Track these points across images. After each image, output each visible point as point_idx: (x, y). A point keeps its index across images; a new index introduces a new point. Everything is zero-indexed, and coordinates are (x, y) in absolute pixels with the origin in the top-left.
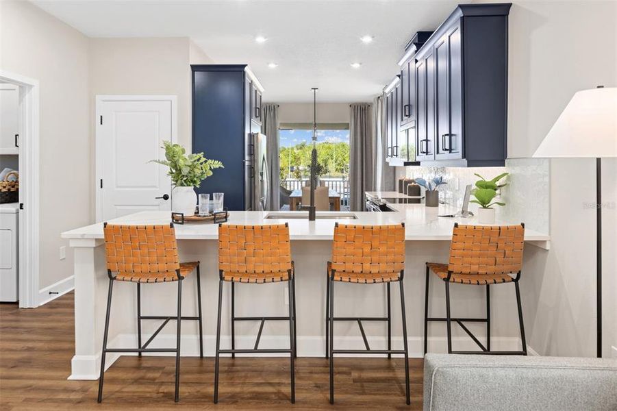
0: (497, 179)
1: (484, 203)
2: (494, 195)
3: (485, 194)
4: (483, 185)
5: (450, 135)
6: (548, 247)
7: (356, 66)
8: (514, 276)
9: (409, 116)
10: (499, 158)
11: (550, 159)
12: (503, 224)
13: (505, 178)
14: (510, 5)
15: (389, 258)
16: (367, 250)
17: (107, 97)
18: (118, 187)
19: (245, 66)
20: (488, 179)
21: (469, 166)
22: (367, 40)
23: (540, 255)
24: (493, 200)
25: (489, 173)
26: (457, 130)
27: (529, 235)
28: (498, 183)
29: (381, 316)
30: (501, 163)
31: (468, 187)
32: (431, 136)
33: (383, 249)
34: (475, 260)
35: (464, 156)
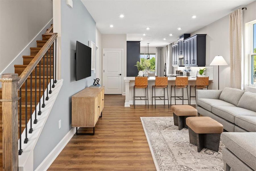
0: (204, 69)
1: (201, 74)
2: (203, 73)
3: (201, 72)
4: (201, 70)
5: (194, 60)
6: (213, 81)
7: (165, 39)
8: (207, 86)
9: (181, 54)
10: (204, 65)
11: (214, 66)
12: (205, 77)
13: (205, 69)
14: (206, 34)
15: (186, 83)
16: (182, 81)
17: (106, 49)
18: (108, 72)
19: (140, 41)
20: (202, 69)
21: (198, 67)
22: (171, 35)
23: (212, 83)
24: (203, 74)
25: (202, 68)
26: (196, 59)
27: (210, 79)
28: (204, 70)
29: (181, 96)
30: (204, 66)
31: (198, 71)
32: (189, 60)
33: (184, 81)
34: (200, 83)
35: (197, 65)
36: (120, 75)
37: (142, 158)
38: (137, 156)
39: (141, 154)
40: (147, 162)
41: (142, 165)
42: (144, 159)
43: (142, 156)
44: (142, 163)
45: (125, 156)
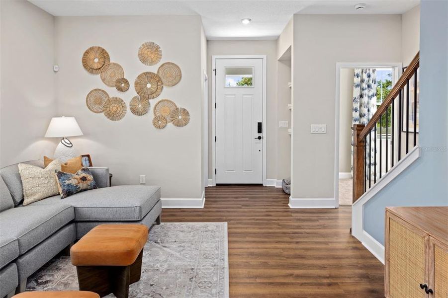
37: (247, 272)
38: (256, 277)
39: (248, 281)
40: (238, 266)
41: (246, 262)
42: (242, 271)
43: (247, 276)
44: (247, 265)
45: (277, 276)
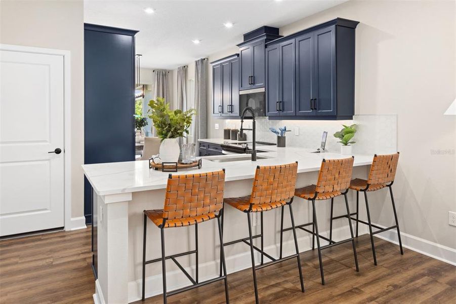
7: (196, 42)
8: (390, 183)
9: (253, 84)
19: (136, 32)
22: (229, 25)
30: (351, 118)
36: (58, 151)
